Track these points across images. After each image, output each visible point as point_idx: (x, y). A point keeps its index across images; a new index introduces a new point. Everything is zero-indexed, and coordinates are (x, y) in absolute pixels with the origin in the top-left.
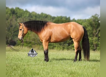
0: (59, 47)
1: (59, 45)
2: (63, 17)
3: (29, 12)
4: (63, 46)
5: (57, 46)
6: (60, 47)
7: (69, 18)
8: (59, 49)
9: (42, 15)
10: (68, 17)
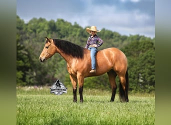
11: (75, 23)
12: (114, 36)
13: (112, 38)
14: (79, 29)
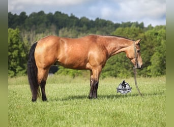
0: (125, 73)
1: (125, 70)
2: (132, 23)
3: (76, 18)
4: (132, 71)
5: (122, 71)
6: (127, 73)
7: (142, 24)
8: (126, 76)
9: (98, 22)
10: (139, 23)
11: (72, 14)
12: (107, 25)
13: (106, 26)
14: (75, 20)
